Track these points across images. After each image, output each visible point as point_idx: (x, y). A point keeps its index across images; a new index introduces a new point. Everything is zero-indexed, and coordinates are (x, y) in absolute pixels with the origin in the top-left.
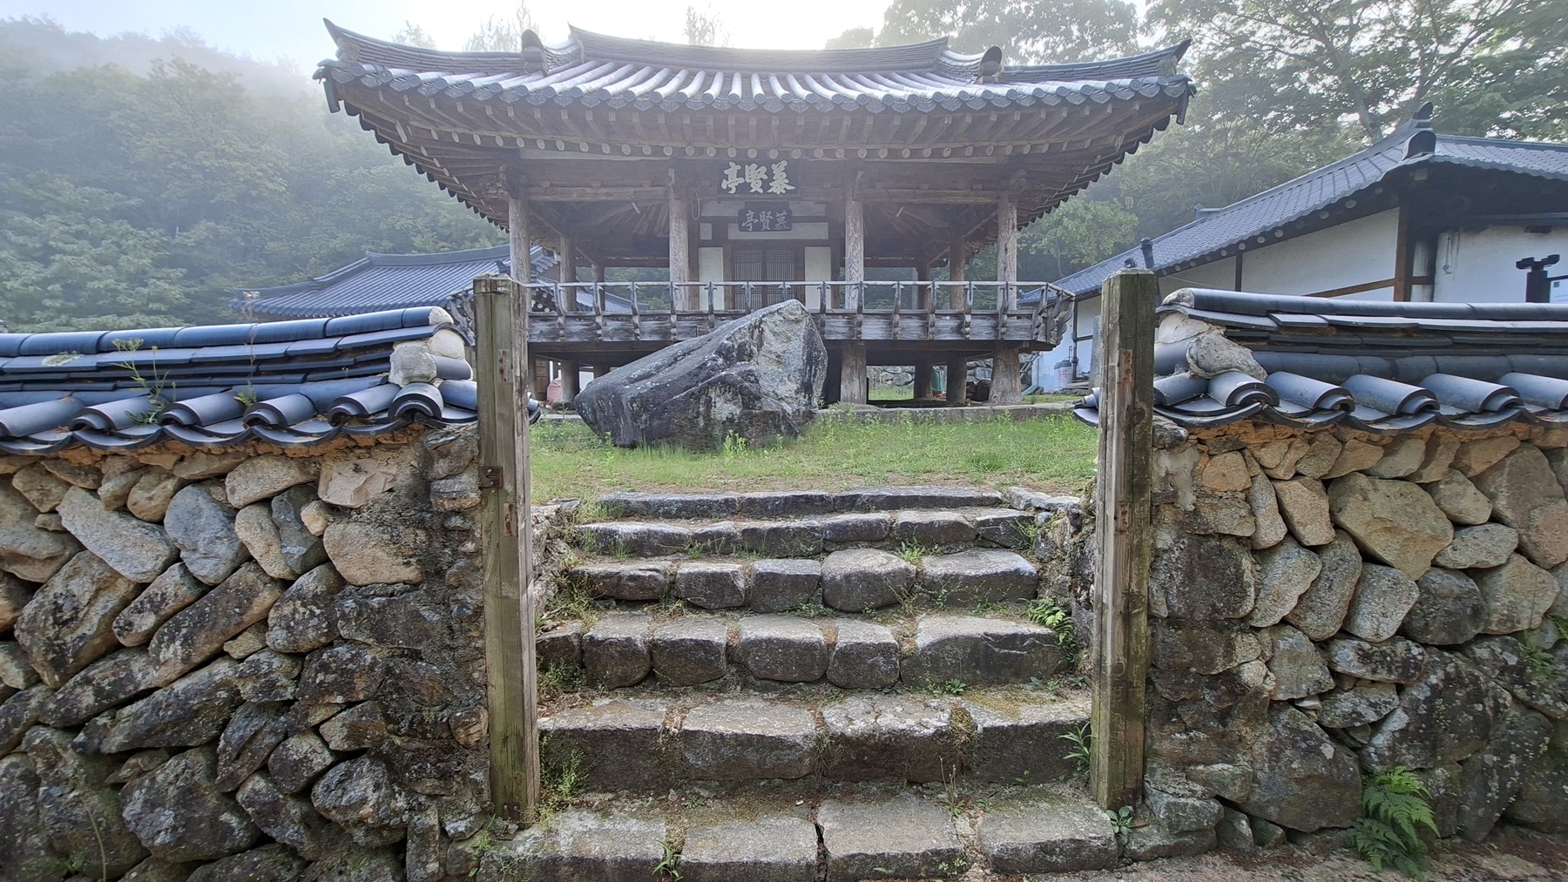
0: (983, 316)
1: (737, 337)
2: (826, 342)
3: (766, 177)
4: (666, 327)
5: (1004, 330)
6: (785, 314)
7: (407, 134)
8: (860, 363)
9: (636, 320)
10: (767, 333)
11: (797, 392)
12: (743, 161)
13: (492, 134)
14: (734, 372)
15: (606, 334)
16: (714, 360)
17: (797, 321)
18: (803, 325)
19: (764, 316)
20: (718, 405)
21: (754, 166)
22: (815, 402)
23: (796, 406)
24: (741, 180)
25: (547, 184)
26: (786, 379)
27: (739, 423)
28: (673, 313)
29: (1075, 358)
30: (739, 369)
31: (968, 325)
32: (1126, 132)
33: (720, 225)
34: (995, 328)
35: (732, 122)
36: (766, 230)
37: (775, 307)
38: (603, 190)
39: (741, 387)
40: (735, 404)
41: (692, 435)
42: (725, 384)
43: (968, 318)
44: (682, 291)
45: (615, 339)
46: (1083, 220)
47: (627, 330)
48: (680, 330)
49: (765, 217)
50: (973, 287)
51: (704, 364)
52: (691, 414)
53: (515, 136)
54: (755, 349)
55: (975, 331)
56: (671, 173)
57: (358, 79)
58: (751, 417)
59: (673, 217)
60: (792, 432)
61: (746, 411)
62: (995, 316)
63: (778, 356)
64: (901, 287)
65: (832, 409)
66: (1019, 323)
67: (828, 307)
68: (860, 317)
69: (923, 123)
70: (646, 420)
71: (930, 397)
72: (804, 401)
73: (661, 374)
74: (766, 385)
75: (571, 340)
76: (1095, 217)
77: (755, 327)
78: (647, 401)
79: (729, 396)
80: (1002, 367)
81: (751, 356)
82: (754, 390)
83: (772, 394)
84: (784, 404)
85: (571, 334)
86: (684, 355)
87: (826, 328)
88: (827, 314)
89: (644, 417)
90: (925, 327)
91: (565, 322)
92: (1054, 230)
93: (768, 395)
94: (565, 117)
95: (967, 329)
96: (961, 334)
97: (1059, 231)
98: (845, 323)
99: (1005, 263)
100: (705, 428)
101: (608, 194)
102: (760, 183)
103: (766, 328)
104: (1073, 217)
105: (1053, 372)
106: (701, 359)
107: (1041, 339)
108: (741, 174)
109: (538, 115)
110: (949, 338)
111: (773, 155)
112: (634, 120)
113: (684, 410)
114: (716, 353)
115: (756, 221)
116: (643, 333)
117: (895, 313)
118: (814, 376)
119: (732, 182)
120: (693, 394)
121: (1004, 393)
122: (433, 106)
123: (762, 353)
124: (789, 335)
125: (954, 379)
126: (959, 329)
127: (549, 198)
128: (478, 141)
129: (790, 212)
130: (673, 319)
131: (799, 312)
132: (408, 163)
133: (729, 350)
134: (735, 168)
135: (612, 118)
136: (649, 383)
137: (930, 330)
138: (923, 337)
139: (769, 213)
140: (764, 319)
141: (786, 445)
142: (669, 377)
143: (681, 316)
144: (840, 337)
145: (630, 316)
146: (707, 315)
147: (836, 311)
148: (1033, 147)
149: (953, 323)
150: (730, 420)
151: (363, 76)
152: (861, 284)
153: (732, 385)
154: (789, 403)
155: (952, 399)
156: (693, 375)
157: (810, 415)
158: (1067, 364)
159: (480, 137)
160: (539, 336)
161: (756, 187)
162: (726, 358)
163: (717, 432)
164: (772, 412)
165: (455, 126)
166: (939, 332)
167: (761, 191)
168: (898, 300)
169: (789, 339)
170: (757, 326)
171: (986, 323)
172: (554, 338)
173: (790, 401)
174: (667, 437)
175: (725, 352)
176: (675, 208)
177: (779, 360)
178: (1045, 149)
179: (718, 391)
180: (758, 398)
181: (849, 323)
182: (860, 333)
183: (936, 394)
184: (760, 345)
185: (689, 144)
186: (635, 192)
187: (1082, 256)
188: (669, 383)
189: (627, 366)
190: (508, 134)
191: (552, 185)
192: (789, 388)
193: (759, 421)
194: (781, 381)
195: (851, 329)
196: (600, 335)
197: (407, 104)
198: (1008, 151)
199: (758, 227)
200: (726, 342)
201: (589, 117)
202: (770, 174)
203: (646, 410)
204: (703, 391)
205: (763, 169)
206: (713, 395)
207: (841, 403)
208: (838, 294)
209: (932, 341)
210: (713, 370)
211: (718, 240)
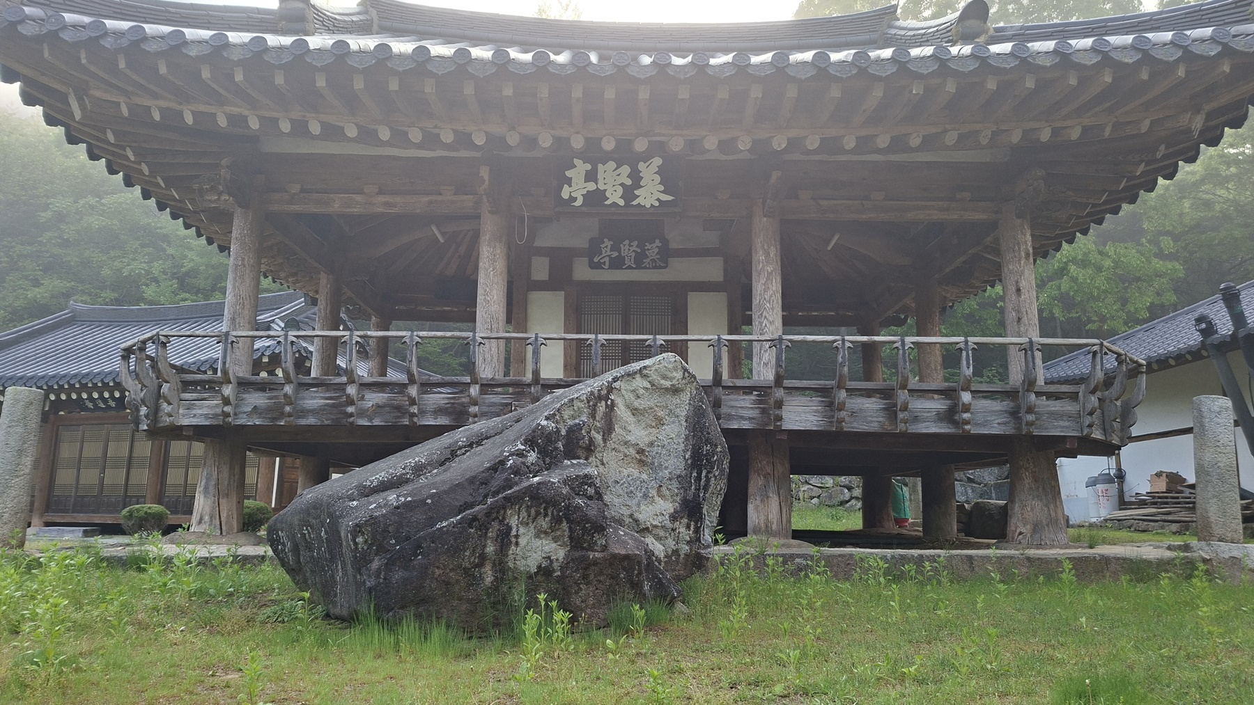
0: (989, 395)
1: (567, 414)
2: (726, 432)
3: (629, 182)
4: (462, 404)
5: (1030, 417)
6: (655, 377)
7: (83, 108)
8: (780, 469)
9: (413, 391)
10: (621, 411)
11: (674, 518)
12: (595, 156)
13: (211, 109)
14: (555, 478)
15: (362, 413)
16: (520, 454)
17: (675, 391)
18: (686, 397)
19: (615, 379)
20: (523, 541)
21: (612, 165)
22: (707, 536)
23: (671, 543)
24: (591, 186)
25: (295, 188)
26: (653, 492)
27: (562, 577)
28: (474, 381)
29: (1119, 469)
30: (566, 473)
31: (967, 408)
32: (1208, 107)
33: (561, 261)
34: (1014, 414)
35: (577, 93)
36: (630, 267)
37: (636, 366)
38: (381, 199)
39: (567, 507)
40: (555, 540)
41: (468, 601)
42: (539, 500)
43: (966, 397)
44: (494, 350)
45: (377, 422)
46: (1099, 269)
47: (398, 408)
48: (485, 409)
49: (629, 250)
50: (971, 345)
51: (502, 463)
52: (468, 558)
53: (246, 113)
54: (598, 437)
55: (979, 418)
56: (484, 173)
57: (14, 25)
58: (585, 566)
59: (485, 238)
60: (665, 596)
61: (577, 554)
62: (1012, 394)
63: (641, 452)
64: (848, 345)
65: (735, 548)
66: (1055, 406)
67: (725, 376)
68: (780, 393)
69: (878, 93)
70: (379, 571)
71: (891, 528)
72: (686, 533)
73: (423, 480)
74: (616, 502)
75: (303, 422)
76: (1117, 264)
77: (600, 398)
78: (385, 531)
79: (544, 523)
80: (1027, 481)
81: (590, 449)
82: (592, 512)
83: (628, 520)
84: (650, 540)
85: (304, 413)
86: (471, 446)
87: (724, 410)
88: (724, 387)
89: (375, 564)
90: (891, 412)
91: (296, 391)
92: (1056, 282)
93: (620, 522)
94: (321, 82)
95: (966, 416)
96: (955, 423)
97: (1065, 284)
98: (755, 402)
99: (1018, 311)
100: (495, 587)
101: (387, 204)
102: (620, 190)
103: (620, 402)
104: (1084, 264)
105: (1084, 492)
106: (497, 452)
107: (1097, 435)
108: (591, 176)
109: (279, 80)
110: (934, 429)
111: (640, 145)
112: (428, 89)
113: (456, 551)
114: (525, 443)
115: (615, 254)
116: (422, 412)
117: (839, 387)
118: (706, 488)
119: (576, 189)
120: (475, 518)
121: (1037, 528)
122: (122, 65)
123: (610, 444)
124: (661, 414)
125: (935, 498)
126: (950, 415)
127: (296, 208)
128: (189, 119)
129: (665, 242)
130: (474, 391)
131: (679, 375)
132: (93, 156)
133: (550, 437)
134: (581, 167)
135: (394, 85)
136: (392, 497)
137: (901, 415)
138: (888, 427)
139: (635, 243)
140: (616, 385)
141: (651, 625)
142: (434, 485)
143: (487, 387)
144: (746, 425)
145: (404, 386)
146: (529, 385)
147: (739, 383)
148: (1056, 132)
149: (937, 405)
150: (545, 571)
151: (22, 22)
152: (780, 339)
153: (551, 502)
154: (658, 538)
155: (930, 537)
156: (479, 482)
157: (698, 562)
158: (1107, 479)
159: (193, 113)
160: (250, 414)
161: (615, 197)
162: (543, 453)
163: (518, 595)
164: (627, 557)
165: (155, 96)
166: (916, 419)
167: (621, 202)
168: (842, 365)
169: (660, 423)
170: (604, 396)
171: (996, 405)
172: (274, 419)
173: (662, 533)
174: (417, 604)
175: (541, 442)
176: (489, 225)
177: (642, 457)
178: (1075, 134)
179: (524, 514)
180: (600, 529)
181: (760, 402)
182: (780, 418)
183: (900, 522)
184: (608, 430)
185: (513, 128)
186: (430, 202)
187: (1103, 319)
188: (432, 496)
189: (370, 466)
190: (235, 110)
191: (303, 190)
192: (658, 510)
193: (601, 573)
194: (645, 496)
195: (764, 411)
196: (351, 415)
197: (84, 61)
198: (1016, 137)
199: (617, 263)
200: (544, 423)
201: (359, 84)
202: (636, 177)
203: (381, 550)
204: (496, 513)
205: (626, 170)
206: (513, 522)
207: (751, 537)
208: (740, 355)
209: (904, 435)
210: (516, 473)
211: (558, 280)
